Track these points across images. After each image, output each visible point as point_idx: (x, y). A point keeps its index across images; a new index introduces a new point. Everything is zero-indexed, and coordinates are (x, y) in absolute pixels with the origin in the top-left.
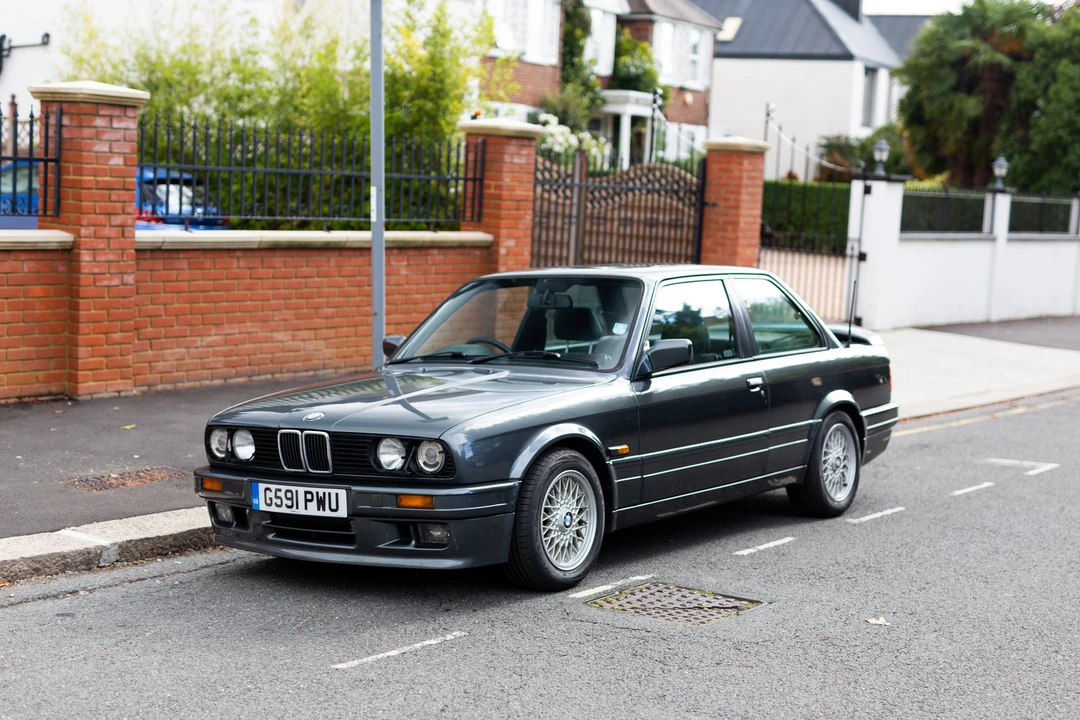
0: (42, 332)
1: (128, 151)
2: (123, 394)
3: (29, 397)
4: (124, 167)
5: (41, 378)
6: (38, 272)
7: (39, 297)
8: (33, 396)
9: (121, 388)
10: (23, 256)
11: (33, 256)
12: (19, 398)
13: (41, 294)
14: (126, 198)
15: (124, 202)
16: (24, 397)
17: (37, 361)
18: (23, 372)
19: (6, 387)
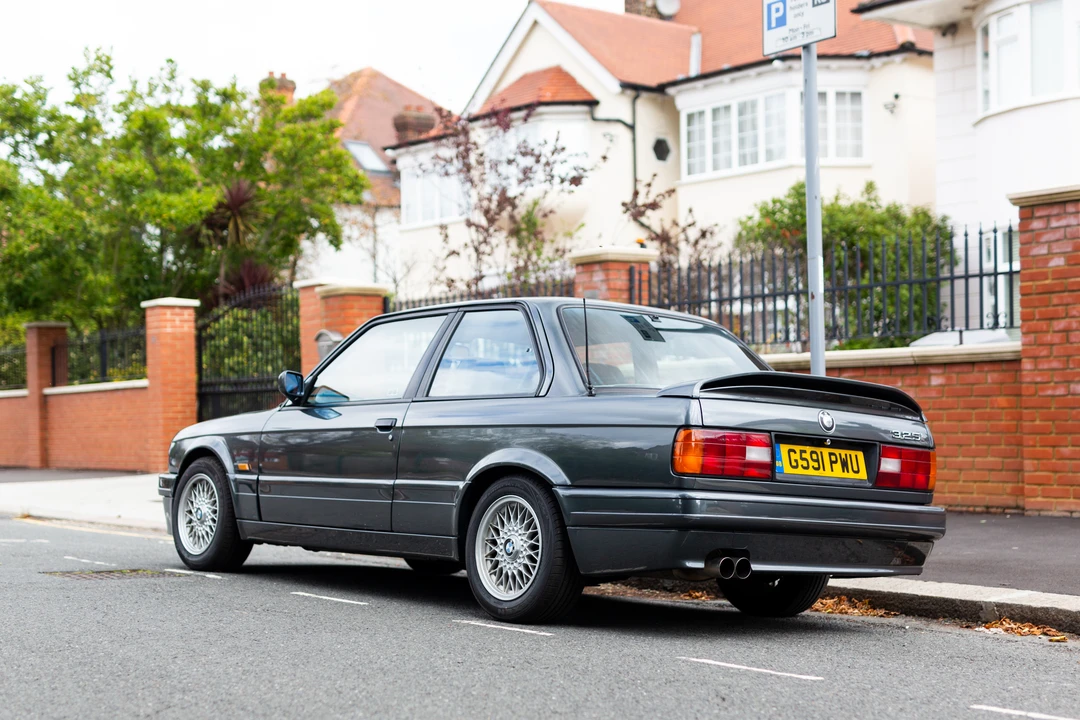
0: (1008, 443)
1: (1069, 249)
2: (1075, 515)
3: (997, 507)
4: (1066, 267)
5: (1009, 490)
6: (1002, 383)
7: (1003, 408)
8: (1001, 507)
9: (1073, 508)
10: (986, 368)
11: (996, 367)
12: (988, 507)
13: (1005, 405)
14: (1070, 300)
15: (1067, 305)
16: (992, 507)
17: (1004, 473)
18: (993, 482)
19: (975, 495)
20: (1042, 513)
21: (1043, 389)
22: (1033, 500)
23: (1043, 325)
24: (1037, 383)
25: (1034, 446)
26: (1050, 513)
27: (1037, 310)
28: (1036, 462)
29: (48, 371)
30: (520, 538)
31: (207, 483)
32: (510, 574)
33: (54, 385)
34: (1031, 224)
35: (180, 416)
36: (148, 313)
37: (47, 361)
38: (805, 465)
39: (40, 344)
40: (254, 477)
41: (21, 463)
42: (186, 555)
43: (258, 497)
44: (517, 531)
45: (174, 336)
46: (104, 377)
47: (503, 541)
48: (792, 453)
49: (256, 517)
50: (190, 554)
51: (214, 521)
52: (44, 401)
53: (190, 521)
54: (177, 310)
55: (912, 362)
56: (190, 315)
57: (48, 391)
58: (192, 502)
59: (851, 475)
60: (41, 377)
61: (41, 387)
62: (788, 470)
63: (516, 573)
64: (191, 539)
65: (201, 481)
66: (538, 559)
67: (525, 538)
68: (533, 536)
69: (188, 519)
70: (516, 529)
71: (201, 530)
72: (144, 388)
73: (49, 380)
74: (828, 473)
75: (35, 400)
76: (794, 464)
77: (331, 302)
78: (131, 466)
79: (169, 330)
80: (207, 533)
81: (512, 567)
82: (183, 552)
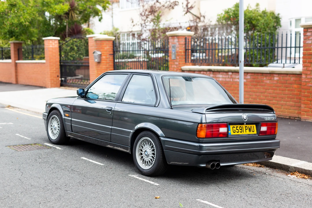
0: (297, 99)
3: (293, 117)
5: (296, 112)
6: (296, 81)
7: (296, 88)
8: (294, 117)
10: (291, 76)
11: (294, 76)
12: (290, 117)
13: (296, 87)
16: (291, 117)
17: (295, 107)
18: (292, 110)
19: (286, 113)
20: (306, 121)
21: (308, 84)
22: (303, 116)
23: (309, 64)
24: (306, 82)
25: (305, 100)
26: (308, 121)
27: (307, 60)
28: (305, 105)
29: (17, 56)
30: (149, 150)
31: (57, 118)
32: (146, 161)
33: (19, 59)
34: (307, 33)
35: (55, 72)
36: (45, 41)
37: (17, 53)
38: (238, 131)
39: (14, 48)
40: (70, 119)
41: (10, 82)
42: (51, 139)
43: (71, 125)
44: (148, 148)
45: (52, 48)
46: (33, 58)
47: (144, 151)
48: (234, 128)
49: (71, 131)
50: (52, 139)
51: (59, 130)
52: (16, 64)
53: (52, 129)
54: (53, 41)
55: (269, 72)
56: (57, 42)
57: (17, 61)
58: (52, 123)
59: (252, 133)
60: (15, 57)
61: (15, 60)
62: (232, 133)
63: (148, 161)
64: (52, 134)
65: (55, 117)
66: (155, 158)
67: (151, 151)
68: (153, 150)
69: (51, 128)
70: (148, 147)
71: (55, 132)
72: (44, 63)
73: (17, 58)
74: (245, 133)
75: (13, 64)
76: (234, 131)
77: (98, 42)
78: (41, 85)
79: (51, 46)
80: (57, 133)
81: (147, 159)
82: (50, 138)
